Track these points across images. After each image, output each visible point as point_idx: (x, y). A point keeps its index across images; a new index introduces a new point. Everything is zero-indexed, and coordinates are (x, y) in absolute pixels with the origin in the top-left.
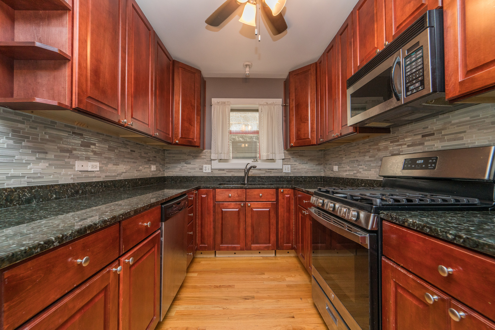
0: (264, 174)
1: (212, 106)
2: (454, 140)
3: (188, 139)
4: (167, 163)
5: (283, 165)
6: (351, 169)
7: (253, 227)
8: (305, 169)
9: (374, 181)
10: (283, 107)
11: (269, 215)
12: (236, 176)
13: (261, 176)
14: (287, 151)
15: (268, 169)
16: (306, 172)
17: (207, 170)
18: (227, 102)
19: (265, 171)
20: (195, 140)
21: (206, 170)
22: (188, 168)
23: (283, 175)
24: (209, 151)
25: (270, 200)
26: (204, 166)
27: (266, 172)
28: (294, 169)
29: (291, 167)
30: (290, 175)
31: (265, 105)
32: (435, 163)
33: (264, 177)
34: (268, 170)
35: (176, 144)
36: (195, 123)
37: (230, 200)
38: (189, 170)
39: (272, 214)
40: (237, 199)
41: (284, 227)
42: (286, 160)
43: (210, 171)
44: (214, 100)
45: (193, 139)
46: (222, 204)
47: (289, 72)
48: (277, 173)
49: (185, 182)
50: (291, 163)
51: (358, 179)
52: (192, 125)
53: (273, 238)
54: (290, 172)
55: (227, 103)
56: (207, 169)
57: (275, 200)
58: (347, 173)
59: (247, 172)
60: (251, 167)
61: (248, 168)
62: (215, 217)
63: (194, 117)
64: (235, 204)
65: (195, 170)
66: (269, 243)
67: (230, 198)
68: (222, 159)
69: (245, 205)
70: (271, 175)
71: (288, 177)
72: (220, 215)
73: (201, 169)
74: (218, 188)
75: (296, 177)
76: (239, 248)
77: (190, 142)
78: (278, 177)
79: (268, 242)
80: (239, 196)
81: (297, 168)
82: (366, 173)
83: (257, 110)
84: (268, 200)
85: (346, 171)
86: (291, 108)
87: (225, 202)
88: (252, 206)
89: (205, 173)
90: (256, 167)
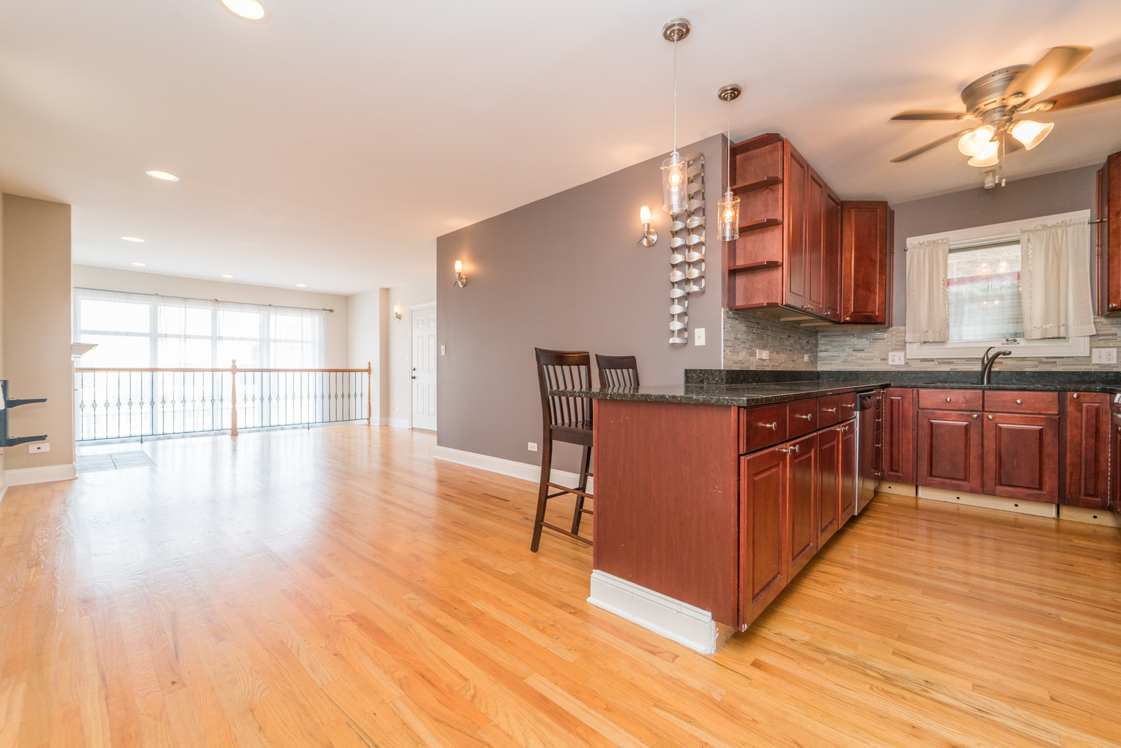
0: (1035, 366)
1: (907, 252)
3: (865, 314)
4: (820, 351)
5: (1094, 350)
7: (1000, 457)
10: (1095, 226)
11: (1041, 439)
12: (961, 372)
13: (1026, 372)
14: (1106, 318)
15: (1047, 358)
17: (896, 361)
18: (941, 239)
19: (1036, 360)
20: (877, 314)
21: (893, 361)
22: (859, 358)
23: (1093, 369)
24: (902, 328)
25: (1043, 412)
26: (890, 354)
27: (1040, 363)
29: (1118, 353)
31: (1037, 230)
34: (1044, 360)
35: (846, 323)
36: (876, 287)
37: (947, 407)
38: (861, 361)
39: (1049, 438)
40: (963, 406)
41: (1081, 464)
42: (1100, 338)
43: (902, 363)
44: (911, 242)
45: (874, 312)
46: (933, 413)
47: (1109, 157)
48: (1072, 365)
49: (853, 380)
50: (1119, 345)
52: (870, 291)
53: (1050, 482)
54: (1114, 362)
55: (940, 242)
56: (896, 358)
57: (1057, 413)
59: (988, 363)
60: (998, 354)
61: (990, 356)
62: (917, 433)
63: (875, 279)
64: (959, 414)
65: (871, 362)
66: (1040, 488)
67: (947, 404)
68: (929, 342)
69: (981, 418)
71: (1107, 373)
72: (927, 431)
73: (885, 359)
74: (923, 387)
76: (968, 489)
77: (868, 317)
78: (1074, 373)
79: (1038, 487)
80: (967, 402)
83: (1017, 242)
84: (1038, 412)
86: (1111, 231)
87: (939, 409)
88: (997, 420)
89: (892, 365)
90: (1010, 353)
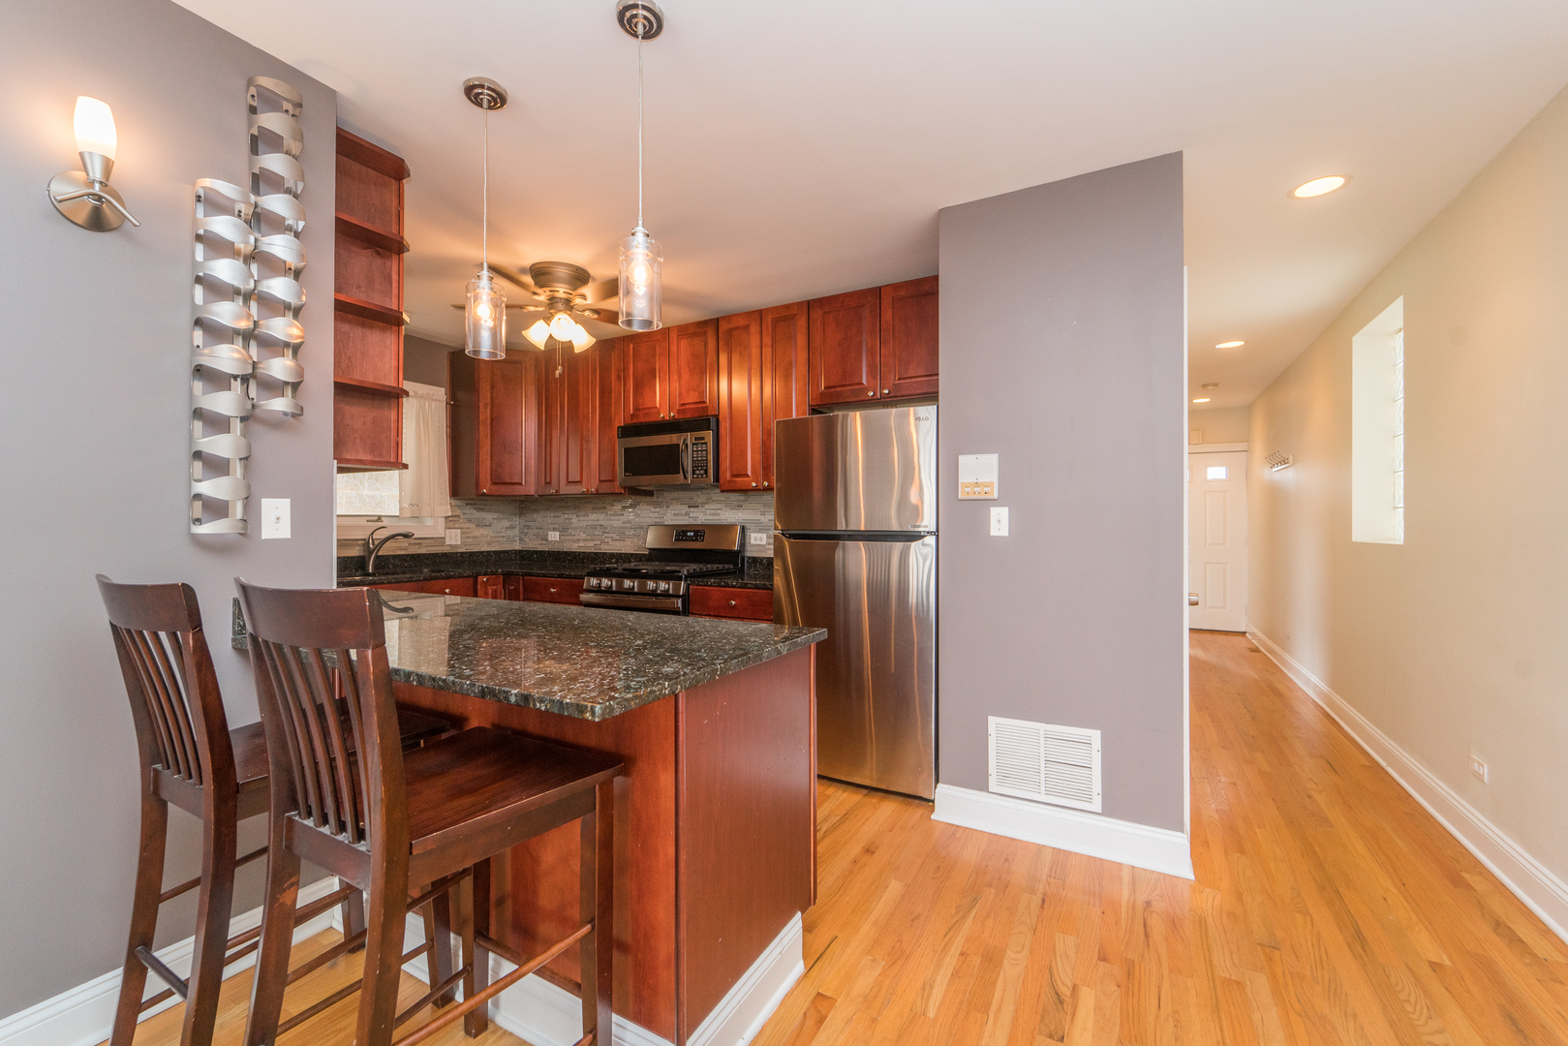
2: (714, 515)
5: (447, 530)
6: (589, 538)
8: (487, 536)
9: (632, 555)
14: (455, 499)
16: (489, 544)
23: (446, 550)
27: (409, 544)
28: (468, 537)
29: (461, 533)
30: (459, 550)
32: (703, 536)
33: (408, 555)
42: (452, 519)
50: (462, 526)
51: (604, 553)
54: (459, 543)
58: (581, 544)
59: (376, 546)
60: (395, 535)
70: (420, 552)
71: (456, 553)
75: (472, 554)
78: (436, 555)
81: (471, 535)
82: (617, 543)
85: (579, 540)
90: (413, 535)
